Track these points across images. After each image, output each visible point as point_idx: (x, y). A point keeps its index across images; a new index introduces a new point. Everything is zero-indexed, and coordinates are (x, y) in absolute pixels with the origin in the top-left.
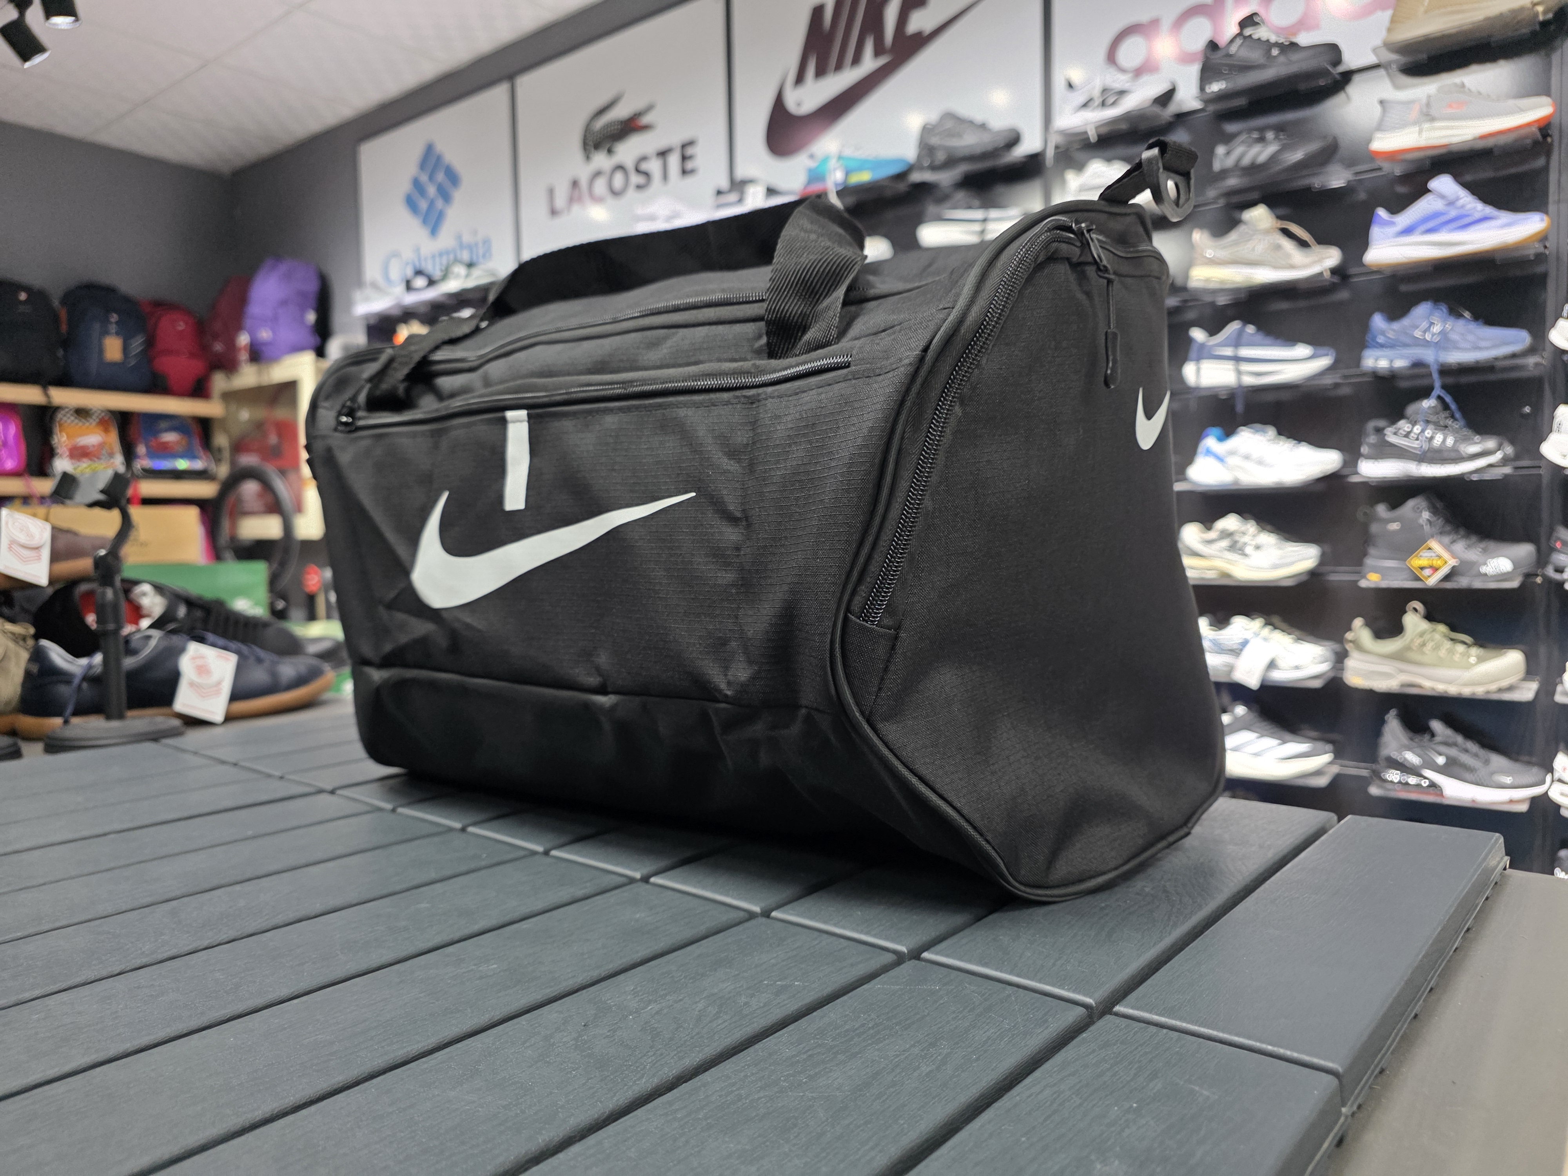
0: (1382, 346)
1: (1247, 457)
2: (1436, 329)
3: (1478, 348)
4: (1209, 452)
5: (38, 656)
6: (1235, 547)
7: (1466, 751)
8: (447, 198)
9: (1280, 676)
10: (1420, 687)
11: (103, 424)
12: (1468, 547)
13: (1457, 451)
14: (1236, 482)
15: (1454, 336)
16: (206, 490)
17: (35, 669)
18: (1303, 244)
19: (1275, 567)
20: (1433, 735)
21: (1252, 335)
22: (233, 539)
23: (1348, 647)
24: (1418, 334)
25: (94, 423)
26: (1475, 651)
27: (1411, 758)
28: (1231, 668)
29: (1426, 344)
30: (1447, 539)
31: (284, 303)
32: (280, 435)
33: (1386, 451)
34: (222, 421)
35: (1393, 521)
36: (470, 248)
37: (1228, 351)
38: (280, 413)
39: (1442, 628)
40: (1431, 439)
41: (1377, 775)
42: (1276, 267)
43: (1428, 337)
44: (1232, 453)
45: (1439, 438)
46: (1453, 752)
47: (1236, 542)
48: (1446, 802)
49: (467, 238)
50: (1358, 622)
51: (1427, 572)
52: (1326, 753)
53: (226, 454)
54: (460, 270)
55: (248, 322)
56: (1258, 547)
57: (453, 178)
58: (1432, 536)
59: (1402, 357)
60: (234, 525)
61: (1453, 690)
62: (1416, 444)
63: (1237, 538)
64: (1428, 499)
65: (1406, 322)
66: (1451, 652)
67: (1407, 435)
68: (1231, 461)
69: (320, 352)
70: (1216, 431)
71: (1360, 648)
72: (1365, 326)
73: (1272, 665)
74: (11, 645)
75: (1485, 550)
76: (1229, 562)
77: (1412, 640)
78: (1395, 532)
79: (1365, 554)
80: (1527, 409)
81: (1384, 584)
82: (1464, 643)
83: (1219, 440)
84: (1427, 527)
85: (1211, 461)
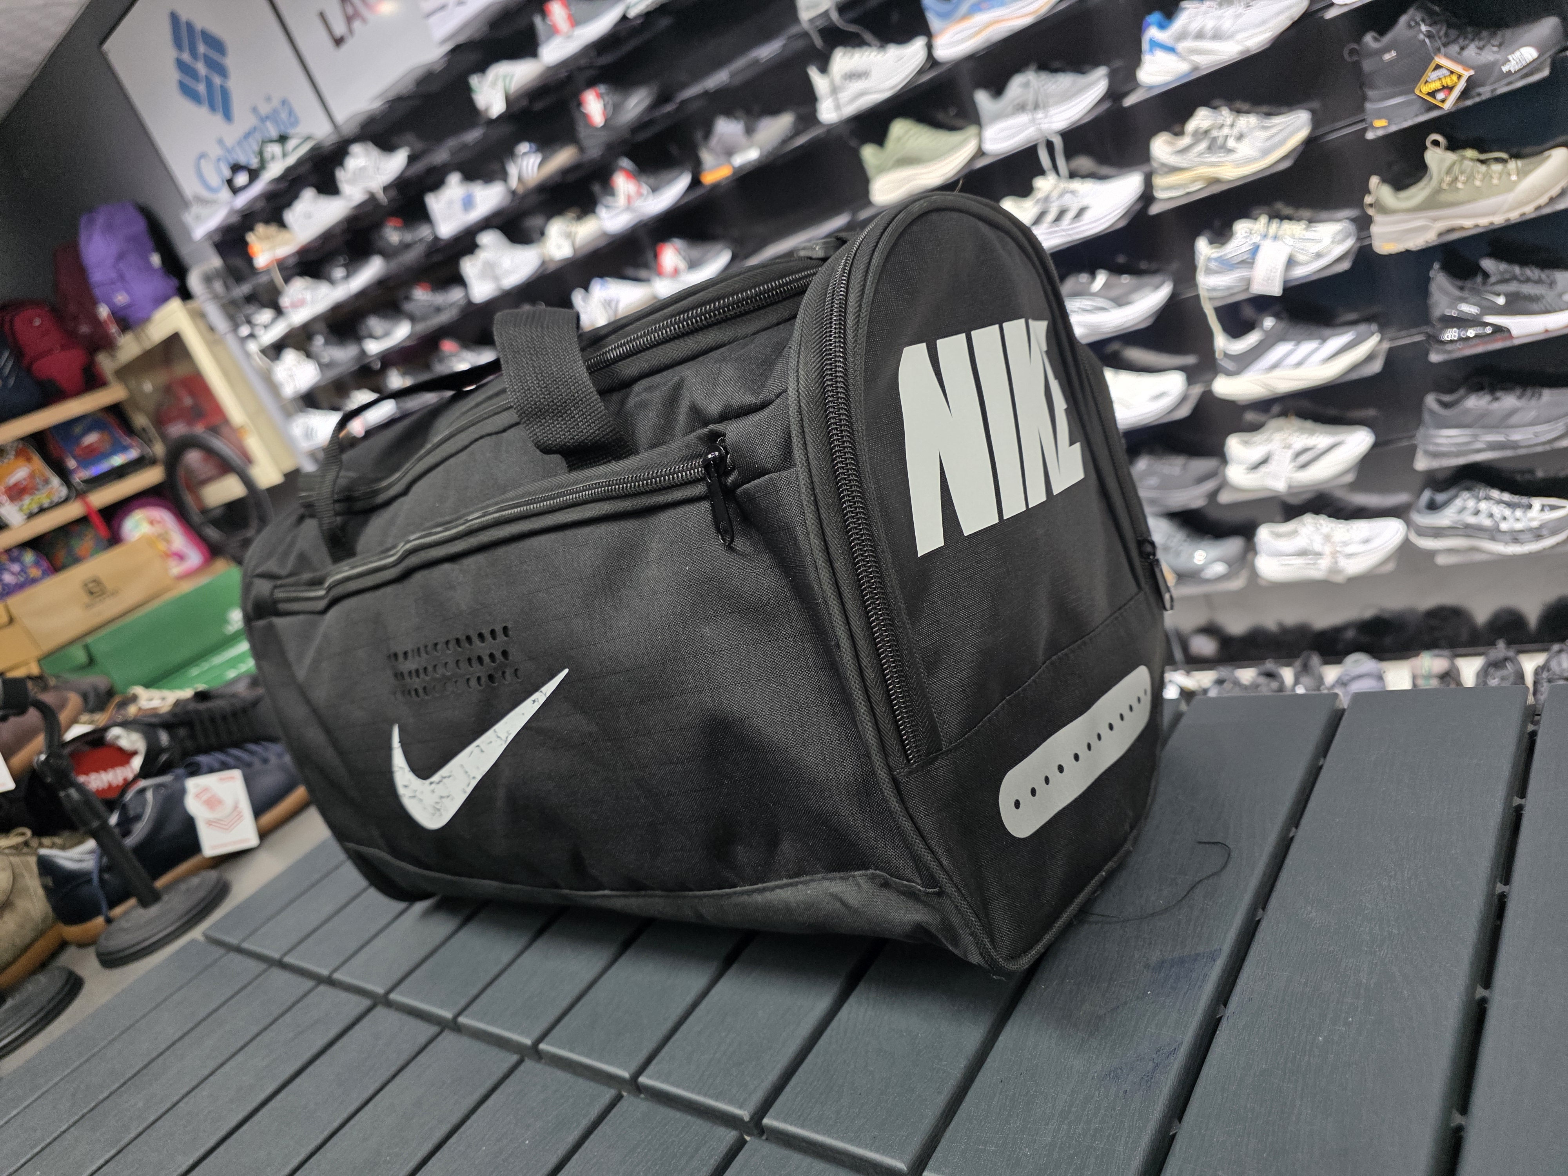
1: (1200, 35)
4: (1156, 45)
5: (46, 867)
6: (1216, 146)
7: (1528, 280)
8: (222, 71)
9: (1302, 272)
10: (1462, 228)
11: (20, 453)
12: (1481, 47)
14: (1196, 68)
16: (152, 476)
17: (49, 881)
19: (1266, 152)
20: (1486, 275)
22: (205, 511)
23: (1371, 212)
25: (12, 457)
26: (1513, 165)
27: (1468, 309)
28: (1248, 282)
30: (1454, 48)
31: (121, 257)
32: (192, 393)
34: (132, 399)
35: (1387, 50)
36: (272, 117)
38: (180, 370)
39: (1470, 153)
41: (1435, 340)
44: (1182, 36)
46: (1513, 287)
47: (1214, 139)
48: (1516, 342)
49: (265, 109)
50: (1374, 181)
51: (1440, 96)
52: (1373, 334)
53: (153, 432)
54: (274, 149)
55: (98, 292)
56: (1240, 137)
57: (216, 44)
58: (1437, 51)
60: (198, 499)
61: (1498, 220)
63: (1215, 133)
64: (1422, 7)
66: (1488, 176)
68: (1181, 46)
69: (185, 294)
70: (1155, 17)
71: (1383, 210)
73: (1291, 262)
74: (15, 860)
75: (1501, 44)
76: (1213, 165)
77: (1441, 181)
78: (1391, 63)
79: (1364, 98)
81: (1394, 128)
82: (1498, 160)
83: (1162, 27)
84: (1427, 41)
85: (1160, 54)
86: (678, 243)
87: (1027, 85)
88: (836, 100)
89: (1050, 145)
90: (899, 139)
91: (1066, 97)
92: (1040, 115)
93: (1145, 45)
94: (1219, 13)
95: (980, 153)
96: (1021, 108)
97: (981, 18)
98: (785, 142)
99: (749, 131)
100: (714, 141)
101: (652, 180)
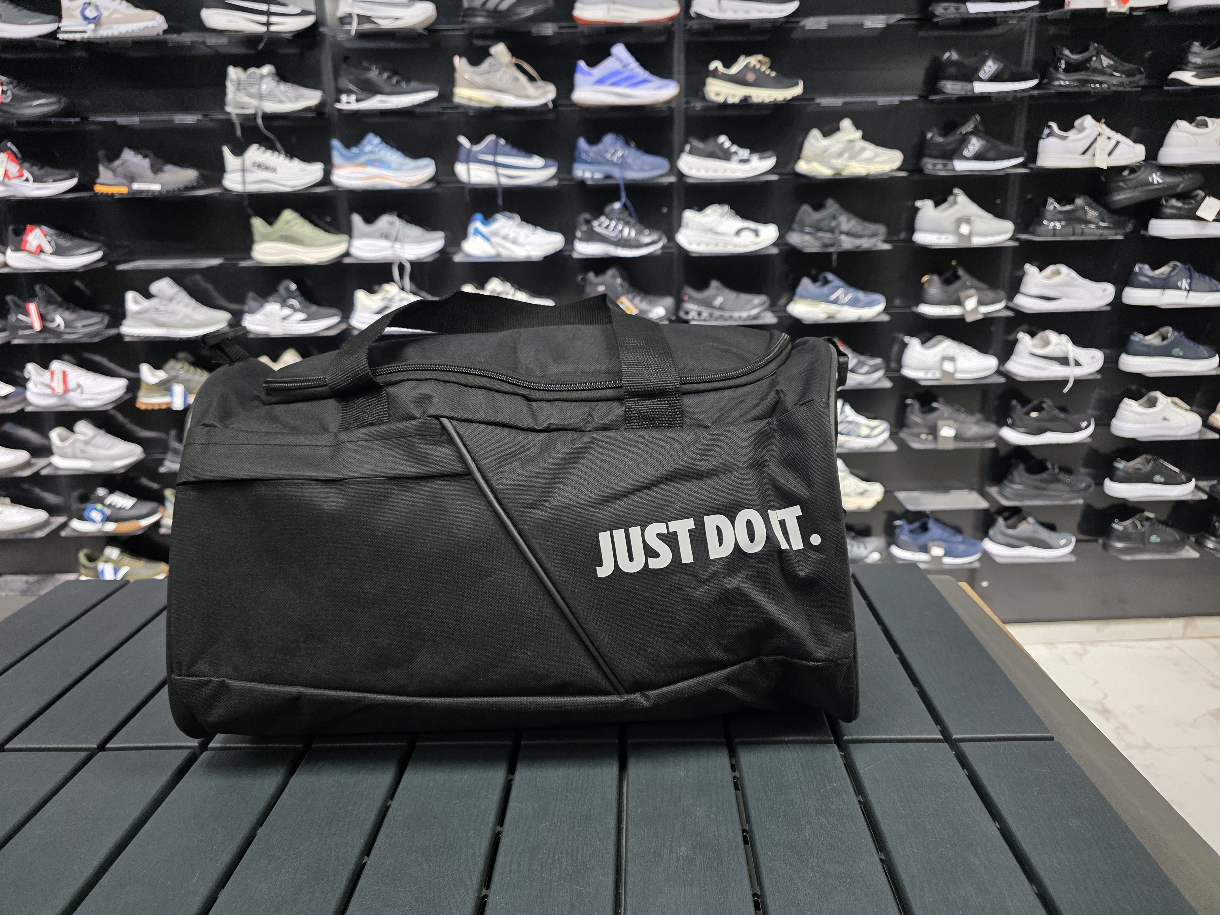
0: (586, 162)
1: (505, 238)
2: (620, 154)
3: (642, 170)
4: (477, 232)
12: (641, 301)
13: (638, 241)
14: (498, 255)
15: (630, 160)
18: (531, 79)
21: (503, 146)
24: (608, 156)
29: (615, 164)
30: (630, 296)
33: (592, 237)
35: (600, 283)
37: (490, 158)
40: (622, 231)
42: (518, 96)
43: (615, 159)
44: (495, 234)
45: (626, 231)
58: (623, 294)
59: (599, 171)
62: (613, 234)
64: (618, 269)
65: (600, 147)
67: (607, 227)
68: (494, 240)
70: (480, 216)
72: (573, 146)
75: (650, 302)
78: (601, 292)
80: (665, 210)
83: (483, 223)
84: (620, 289)
85: (479, 240)
86: (46, 229)
87: (392, 224)
88: (244, 177)
89: (401, 267)
90: (288, 222)
91: (418, 241)
92: (398, 245)
93: (471, 229)
94: (519, 230)
95: (347, 254)
96: (386, 236)
97: (372, 171)
98: (187, 188)
99: (156, 169)
100: (117, 163)
101: (35, 169)
